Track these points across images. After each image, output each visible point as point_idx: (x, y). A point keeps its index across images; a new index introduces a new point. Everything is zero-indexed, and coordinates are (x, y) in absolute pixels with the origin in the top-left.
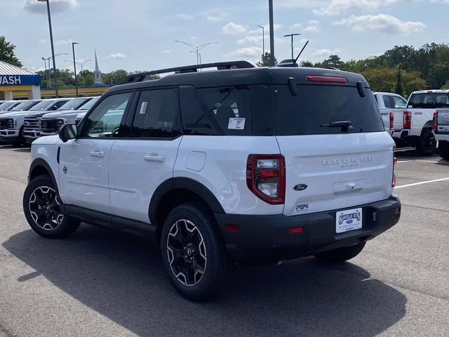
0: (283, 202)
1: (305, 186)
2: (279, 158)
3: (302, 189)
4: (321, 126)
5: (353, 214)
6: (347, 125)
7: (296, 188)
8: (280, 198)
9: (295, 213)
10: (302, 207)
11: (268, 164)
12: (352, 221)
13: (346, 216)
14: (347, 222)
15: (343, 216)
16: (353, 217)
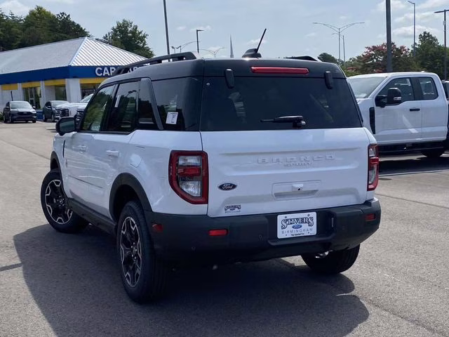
0: (207, 202)
1: (234, 186)
2: (202, 155)
3: (229, 189)
4: (261, 121)
5: (302, 219)
6: (300, 120)
7: (221, 187)
8: (204, 198)
9: (223, 214)
10: (233, 208)
11: (193, 161)
12: (301, 226)
13: (291, 220)
14: (293, 227)
15: (287, 220)
16: (302, 222)
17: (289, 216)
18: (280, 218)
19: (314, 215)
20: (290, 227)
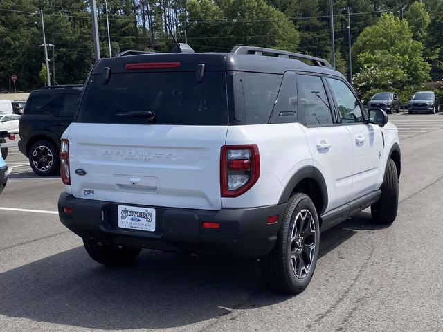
0: (70, 184)
1: (85, 173)
3: (82, 175)
5: (141, 213)
7: (76, 172)
9: (83, 196)
10: (89, 192)
12: (139, 220)
13: (130, 212)
14: (132, 219)
15: (127, 212)
16: (141, 216)
17: (129, 208)
18: (120, 208)
19: (153, 211)
20: (129, 219)
